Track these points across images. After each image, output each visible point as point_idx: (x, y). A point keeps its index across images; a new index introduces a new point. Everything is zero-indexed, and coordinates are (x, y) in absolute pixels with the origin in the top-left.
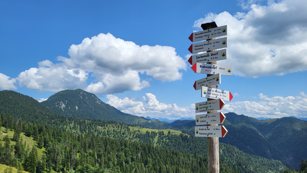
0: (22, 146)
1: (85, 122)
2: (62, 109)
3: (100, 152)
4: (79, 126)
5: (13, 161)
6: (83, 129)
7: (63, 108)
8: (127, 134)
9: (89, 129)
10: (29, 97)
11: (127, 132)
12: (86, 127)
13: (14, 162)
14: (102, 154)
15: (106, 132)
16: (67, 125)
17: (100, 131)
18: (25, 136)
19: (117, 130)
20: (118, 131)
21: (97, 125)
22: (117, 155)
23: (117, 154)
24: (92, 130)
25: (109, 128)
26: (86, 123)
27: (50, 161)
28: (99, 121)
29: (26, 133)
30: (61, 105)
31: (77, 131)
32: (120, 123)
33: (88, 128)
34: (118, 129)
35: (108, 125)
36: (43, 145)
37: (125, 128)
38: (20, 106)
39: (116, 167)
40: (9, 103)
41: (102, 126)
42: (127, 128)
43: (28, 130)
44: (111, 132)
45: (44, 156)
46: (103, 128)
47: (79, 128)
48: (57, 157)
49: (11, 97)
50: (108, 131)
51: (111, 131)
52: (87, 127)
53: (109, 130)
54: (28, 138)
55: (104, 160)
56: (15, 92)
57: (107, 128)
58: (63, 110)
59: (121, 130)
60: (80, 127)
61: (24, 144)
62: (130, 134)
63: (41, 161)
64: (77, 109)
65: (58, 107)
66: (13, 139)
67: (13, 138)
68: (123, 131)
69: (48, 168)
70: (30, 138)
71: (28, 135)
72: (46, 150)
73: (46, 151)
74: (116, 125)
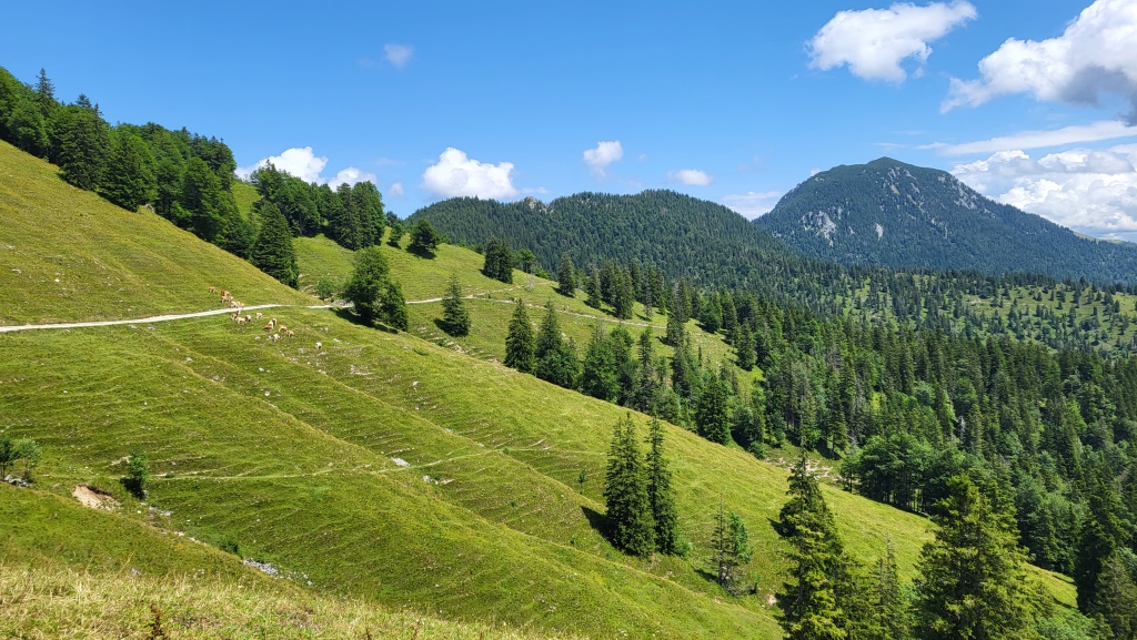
0: (690, 361)
1: (911, 281)
2: (827, 237)
3: (964, 393)
4: (889, 298)
5: (666, 403)
6: (904, 308)
7: (830, 233)
8: (1104, 327)
9: (929, 309)
10: (715, 205)
11: (1107, 318)
12: (917, 301)
13: (669, 406)
14: (973, 402)
15: (1004, 318)
16: (844, 293)
17: (978, 314)
18: (700, 329)
19: (1054, 310)
20: (1058, 314)
21: (962, 294)
22: (1042, 410)
23: (1043, 405)
24: (941, 312)
25: (1015, 302)
26: (918, 285)
27: (777, 413)
28: (972, 275)
29: (701, 321)
30: (820, 223)
31: (884, 313)
32: (1068, 283)
33: (926, 303)
34: (1060, 308)
35: (1010, 292)
36: (755, 358)
37: (1094, 303)
38: (692, 236)
39: (1038, 456)
40: (661, 231)
41: (983, 297)
42: (1105, 303)
43: (708, 311)
44: (1024, 318)
45: (759, 395)
46: (987, 302)
47: (890, 303)
48: (799, 401)
49: (665, 210)
50: (1011, 315)
51: (1027, 314)
52: (923, 300)
53: (1016, 312)
54: (710, 335)
55: (985, 424)
56: (674, 193)
57: (1008, 304)
58: (831, 243)
59: (1072, 310)
60: (894, 301)
61: (697, 354)
62: (1122, 329)
63: (750, 411)
64: (880, 235)
65: (812, 233)
66: (667, 339)
67: (665, 335)
68: (1083, 313)
69: (773, 433)
70: (714, 336)
71: (709, 327)
72: (764, 376)
73: (765, 380)
74: (1050, 292)
